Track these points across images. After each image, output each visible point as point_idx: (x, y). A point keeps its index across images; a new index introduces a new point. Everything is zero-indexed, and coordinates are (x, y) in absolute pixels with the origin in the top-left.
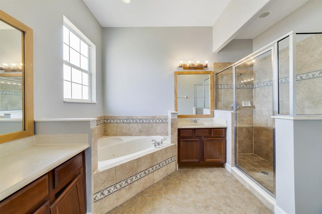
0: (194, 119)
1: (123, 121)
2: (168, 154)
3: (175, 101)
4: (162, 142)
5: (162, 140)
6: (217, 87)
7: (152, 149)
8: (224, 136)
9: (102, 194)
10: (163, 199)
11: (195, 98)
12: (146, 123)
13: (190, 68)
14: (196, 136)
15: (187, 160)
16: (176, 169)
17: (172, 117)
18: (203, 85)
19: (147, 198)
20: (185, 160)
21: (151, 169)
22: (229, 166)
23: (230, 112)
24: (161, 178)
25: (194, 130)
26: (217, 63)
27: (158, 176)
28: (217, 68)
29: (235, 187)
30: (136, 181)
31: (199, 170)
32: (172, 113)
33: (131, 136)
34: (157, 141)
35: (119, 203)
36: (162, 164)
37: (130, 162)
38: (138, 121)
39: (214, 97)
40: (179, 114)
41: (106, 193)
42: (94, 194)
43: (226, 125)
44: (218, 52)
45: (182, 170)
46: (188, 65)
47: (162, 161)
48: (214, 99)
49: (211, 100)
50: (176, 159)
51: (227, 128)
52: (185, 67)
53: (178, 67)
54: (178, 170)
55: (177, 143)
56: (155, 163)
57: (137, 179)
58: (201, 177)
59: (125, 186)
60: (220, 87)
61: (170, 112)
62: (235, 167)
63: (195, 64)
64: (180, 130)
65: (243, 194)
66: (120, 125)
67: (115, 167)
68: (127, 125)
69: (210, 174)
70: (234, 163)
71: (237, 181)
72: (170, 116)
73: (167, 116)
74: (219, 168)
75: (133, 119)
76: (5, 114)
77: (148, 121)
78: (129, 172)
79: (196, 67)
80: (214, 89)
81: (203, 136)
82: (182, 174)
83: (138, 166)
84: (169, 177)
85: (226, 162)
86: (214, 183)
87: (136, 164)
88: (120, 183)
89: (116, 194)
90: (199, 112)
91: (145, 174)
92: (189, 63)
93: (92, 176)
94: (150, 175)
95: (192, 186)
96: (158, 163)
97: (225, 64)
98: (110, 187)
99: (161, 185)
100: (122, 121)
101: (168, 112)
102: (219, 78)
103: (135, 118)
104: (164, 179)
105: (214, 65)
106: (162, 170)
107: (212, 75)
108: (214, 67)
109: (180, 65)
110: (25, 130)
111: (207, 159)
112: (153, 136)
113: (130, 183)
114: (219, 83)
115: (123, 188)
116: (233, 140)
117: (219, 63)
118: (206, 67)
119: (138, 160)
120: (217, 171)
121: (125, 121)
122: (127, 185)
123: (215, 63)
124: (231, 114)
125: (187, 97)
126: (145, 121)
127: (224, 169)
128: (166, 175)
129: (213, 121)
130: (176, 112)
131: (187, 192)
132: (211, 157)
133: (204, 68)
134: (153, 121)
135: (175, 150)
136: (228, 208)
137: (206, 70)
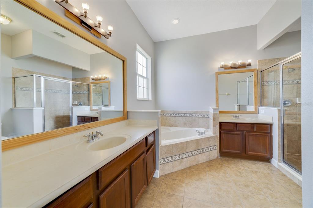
0: (235, 115)
1: (171, 115)
2: (210, 143)
3: (216, 98)
4: (204, 133)
5: (204, 131)
6: (262, 84)
7: (197, 137)
8: (269, 131)
9: (164, 160)
10: (207, 174)
11: (237, 94)
12: (190, 117)
13: (231, 68)
14: (238, 130)
15: (228, 151)
16: (218, 157)
17: (213, 112)
18: (247, 81)
19: (194, 171)
20: (227, 150)
21: (196, 152)
22: (276, 161)
23: (276, 109)
24: (205, 161)
25: (236, 124)
26: (262, 60)
27: (202, 158)
28: (262, 65)
29: (280, 179)
30: (185, 158)
31: (241, 161)
32: (214, 109)
33: (177, 127)
34: (201, 131)
35: (174, 171)
36: (205, 150)
37: (181, 143)
38: (183, 115)
39: (259, 94)
40: (220, 110)
41: (166, 160)
42: (160, 159)
43: (272, 121)
44: (264, 49)
45: (224, 158)
46: (230, 65)
47: (205, 147)
48: (259, 96)
49: (255, 97)
50: (218, 148)
51: (273, 124)
52: (226, 68)
53: (219, 68)
54: (219, 158)
55: (218, 134)
56: (200, 148)
57: (186, 157)
58: (242, 166)
59: (178, 160)
60: (265, 83)
61: (212, 108)
62: (282, 163)
63: (237, 64)
64: (222, 123)
65: (289, 186)
66: (168, 118)
67: (172, 145)
68: (173, 117)
69: (253, 165)
70: (281, 158)
71: (284, 175)
72: (211, 111)
73: (209, 111)
74: (264, 162)
75: (179, 114)
76: (99, 108)
77: (191, 115)
78: (181, 150)
79: (238, 66)
80: (259, 86)
81: (245, 130)
82: (223, 161)
83: (187, 147)
84: (211, 161)
85: (272, 157)
86: (256, 172)
87: (185, 145)
88: (175, 157)
89: (172, 163)
90: (242, 109)
91: (192, 155)
92: (230, 63)
93: (159, 147)
94: (196, 156)
95: (233, 171)
96: (202, 148)
97: (273, 60)
98: (169, 157)
99: (205, 166)
100: (169, 114)
101: (209, 108)
102: (265, 75)
103: (180, 112)
104: (207, 162)
105: (258, 62)
106: (205, 155)
107: (256, 72)
108: (259, 65)
109: (222, 66)
110: (124, 116)
111: (250, 152)
112: (195, 128)
113: (181, 158)
114: (265, 80)
115: (176, 160)
116: (280, 136)
117: (265, 60)
118: (249, 65)
119: (187, 143)
120: (260, 164)
121: (172, 115)
122: (179, 159)
123: (260, 61)
124: (277, 110)
125: (228, 94)
126: (188, 116)
127: (269, 164)
128: (208, 160)
129: (257, 117)
130: (218, 108)
131: (228, 174)
132: (253, 151)
133: (246, 67)
134: (196, 115)
135: (216, 140)
136: (269, 191)
137: (249, 68)
